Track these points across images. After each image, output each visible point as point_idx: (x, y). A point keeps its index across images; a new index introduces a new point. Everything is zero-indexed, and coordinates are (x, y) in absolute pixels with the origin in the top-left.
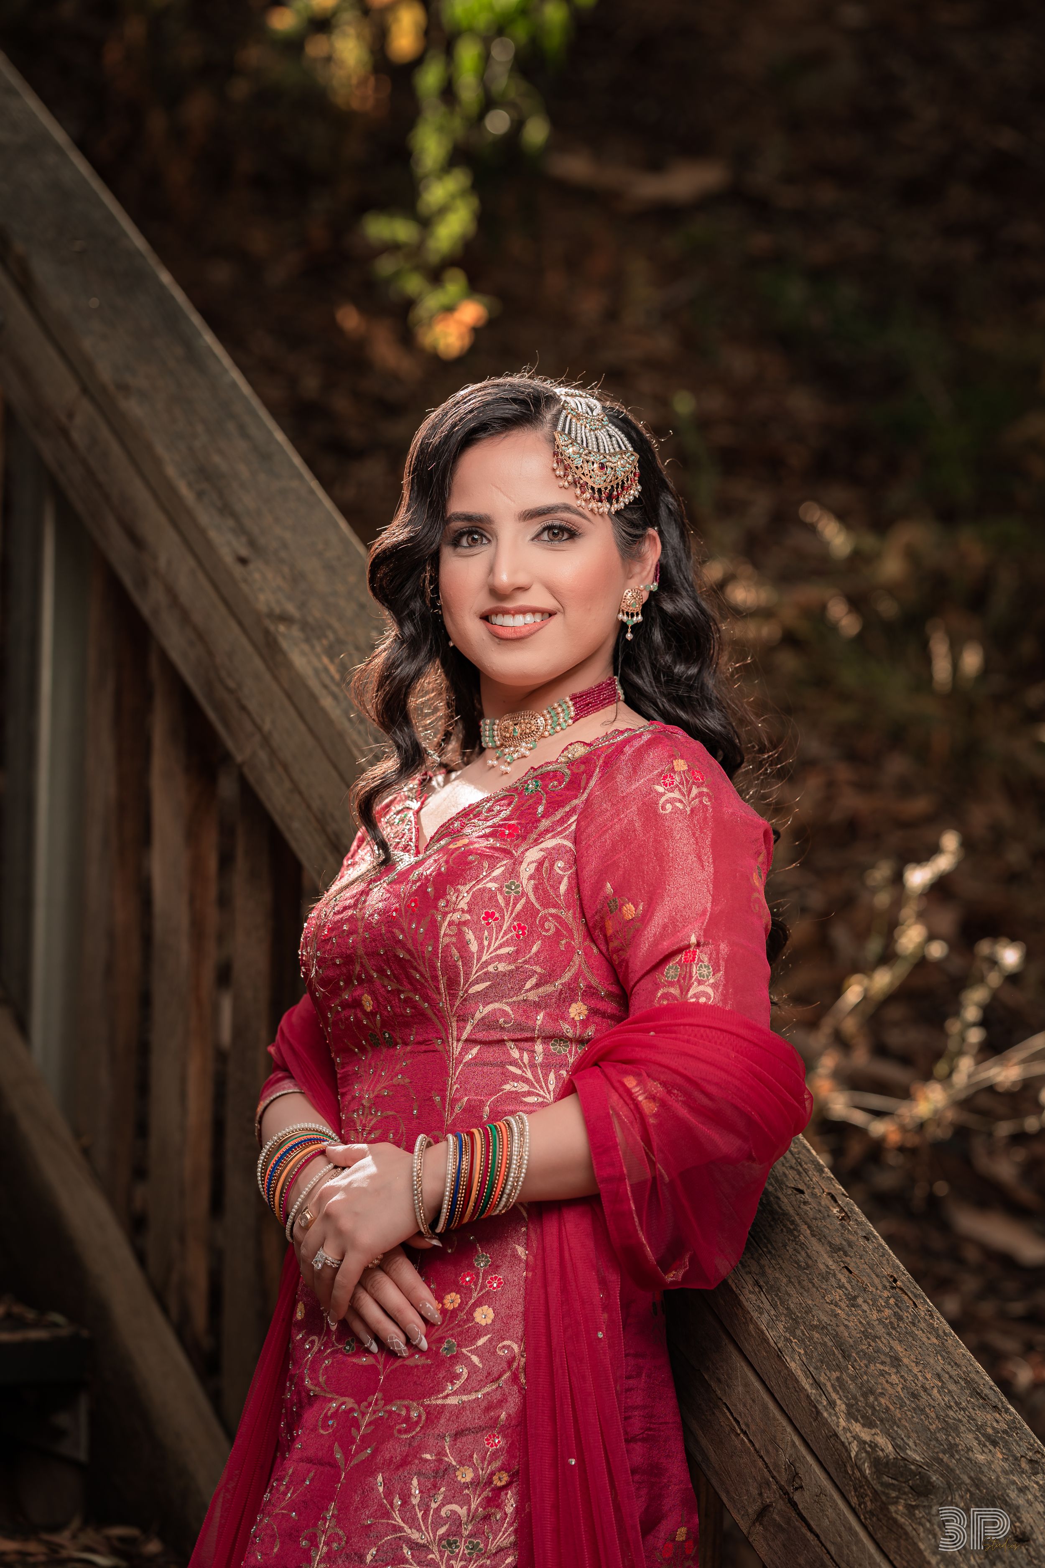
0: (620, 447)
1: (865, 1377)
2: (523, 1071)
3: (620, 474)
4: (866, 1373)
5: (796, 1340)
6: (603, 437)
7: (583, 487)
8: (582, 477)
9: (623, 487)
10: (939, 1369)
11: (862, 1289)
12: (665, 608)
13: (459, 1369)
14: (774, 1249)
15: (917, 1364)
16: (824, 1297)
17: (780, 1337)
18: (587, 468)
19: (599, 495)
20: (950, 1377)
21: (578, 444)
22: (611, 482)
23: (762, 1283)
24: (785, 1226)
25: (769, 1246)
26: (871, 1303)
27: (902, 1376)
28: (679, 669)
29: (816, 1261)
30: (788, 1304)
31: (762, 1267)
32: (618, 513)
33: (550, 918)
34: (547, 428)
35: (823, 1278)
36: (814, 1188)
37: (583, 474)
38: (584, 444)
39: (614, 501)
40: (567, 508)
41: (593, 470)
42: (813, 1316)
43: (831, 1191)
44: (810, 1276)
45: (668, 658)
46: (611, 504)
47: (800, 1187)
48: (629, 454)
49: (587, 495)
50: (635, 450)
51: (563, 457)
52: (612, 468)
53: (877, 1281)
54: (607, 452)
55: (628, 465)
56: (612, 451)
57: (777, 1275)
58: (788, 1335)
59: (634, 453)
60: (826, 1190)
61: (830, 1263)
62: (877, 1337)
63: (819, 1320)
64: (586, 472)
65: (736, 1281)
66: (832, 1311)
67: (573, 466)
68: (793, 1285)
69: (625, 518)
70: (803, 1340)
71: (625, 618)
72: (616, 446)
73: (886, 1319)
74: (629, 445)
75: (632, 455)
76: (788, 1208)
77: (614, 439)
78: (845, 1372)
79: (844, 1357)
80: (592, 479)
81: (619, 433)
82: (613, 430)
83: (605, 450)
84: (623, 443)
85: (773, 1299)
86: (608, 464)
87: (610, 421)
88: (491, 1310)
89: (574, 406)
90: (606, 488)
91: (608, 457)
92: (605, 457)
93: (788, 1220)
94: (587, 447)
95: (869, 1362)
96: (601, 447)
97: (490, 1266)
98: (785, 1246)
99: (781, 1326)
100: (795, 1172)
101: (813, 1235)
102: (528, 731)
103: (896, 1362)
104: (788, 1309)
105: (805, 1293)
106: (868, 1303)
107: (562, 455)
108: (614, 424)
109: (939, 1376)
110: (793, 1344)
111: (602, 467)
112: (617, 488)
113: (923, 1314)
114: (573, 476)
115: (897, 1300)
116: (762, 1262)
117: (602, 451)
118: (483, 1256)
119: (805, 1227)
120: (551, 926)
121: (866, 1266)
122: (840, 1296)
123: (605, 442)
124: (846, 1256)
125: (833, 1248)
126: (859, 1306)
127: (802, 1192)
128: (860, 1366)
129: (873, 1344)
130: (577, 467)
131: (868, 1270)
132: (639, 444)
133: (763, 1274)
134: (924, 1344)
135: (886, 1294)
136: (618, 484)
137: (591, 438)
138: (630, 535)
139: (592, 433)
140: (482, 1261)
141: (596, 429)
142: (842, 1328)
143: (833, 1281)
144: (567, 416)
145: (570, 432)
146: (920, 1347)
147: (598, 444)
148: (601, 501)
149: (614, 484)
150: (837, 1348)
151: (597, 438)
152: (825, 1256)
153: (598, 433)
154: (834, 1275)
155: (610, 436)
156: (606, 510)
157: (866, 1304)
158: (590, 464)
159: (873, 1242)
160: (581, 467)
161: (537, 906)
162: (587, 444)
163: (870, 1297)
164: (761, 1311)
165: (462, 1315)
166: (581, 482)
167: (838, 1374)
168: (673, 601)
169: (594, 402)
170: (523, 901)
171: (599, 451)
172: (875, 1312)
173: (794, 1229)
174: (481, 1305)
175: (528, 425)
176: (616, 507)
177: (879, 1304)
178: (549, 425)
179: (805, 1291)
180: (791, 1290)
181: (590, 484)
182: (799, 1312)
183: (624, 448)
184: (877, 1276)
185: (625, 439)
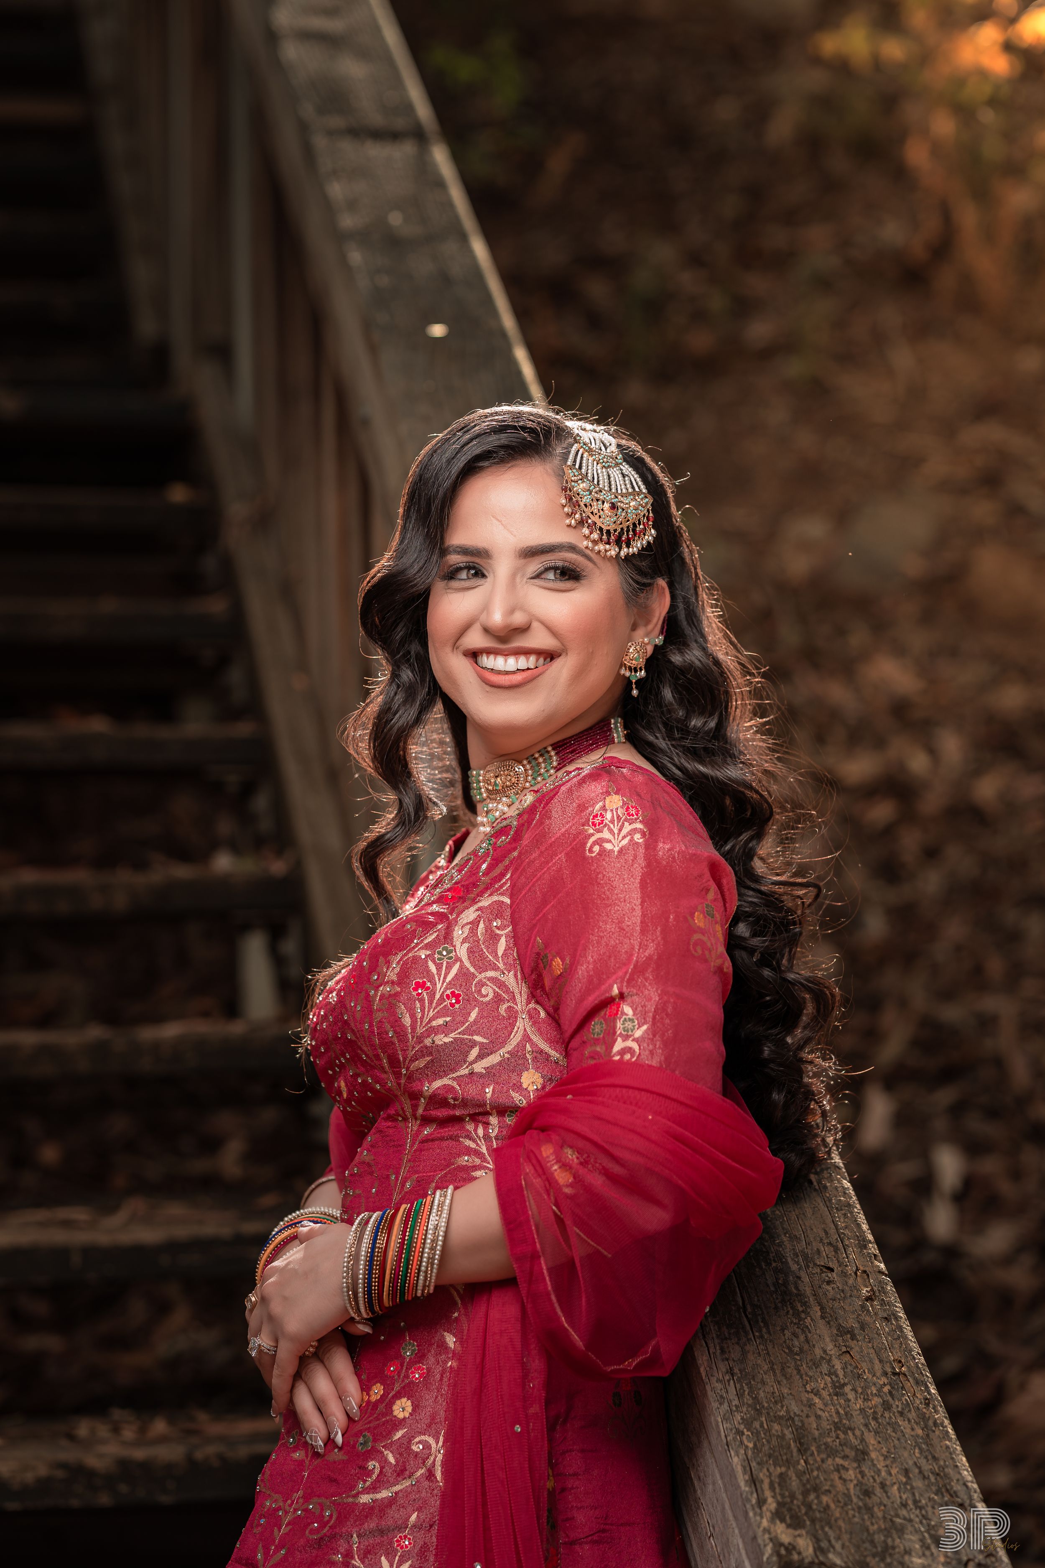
0: (633, 487)
1: (815, 1473)
2: (478, 1145)
3: (632, 517)
4: (818, 1469)
5: (749, 1433)
6: (616, 476)
7: (592, 527)
8: (591, 516)
9: (634, 531)
10: (911, 1463)
11: (856, 1376)
12: (673, 660)
13: (371, 1465)
14: (769, 1333)
15: (886, 1458)
16: (805, 1386)
17: (731, 1430)
18: (596, 506)
19: (606, 536)
20: (921, 1472)
21: (588, 480)
22: (621, 524)
23: (736, 1370)
24: (793, 1308)
25: (764, 1330)
26: (860, 1390)
27: (862, 1473)
28: (696, 722)
29: (814, 1346)
30: (758, 1393)
31: (744, 1353)
32: (628, 558)
33: (488, 982)
34: (557, 461)
35: (814, 1364)
36: (846, 1266)
37: (592, 513)
38: (594, 482)
39: (624, 546)
40: (572, 548)
41: (602, 510)
42: (782, 1407)
43: (867, 1269)
44: (799, 1363)
45: (681, 713)
46: (620, 548)
47: (831, 1265)
48: (643, 496)
49: (595, 536)
50: (649, 492)
51: (572, 494)
52: (623, 510)
53: (878, 1366)
54: (619, 491)
55: (640, 508)
56: (624, 491)
57: (759, 1362)
58: (742, 1427)
59: (648, 496)
60: (862, 1268)
61: (830, 1347)
62: (850, 1429)
63: (788, 1411)
64: (596, 511)
65: (708, 1369)
66: (809, 1400)
67: (582, 504)
68: (774, 1372)
69: (633, 565)
70: (758, 1433)
71: (628, 674)
72: (628, 486)
73: (871, 1409)
74: (642, 487)
75: (646, 497)
76: (807, 1288)
77: (627, 478)
78: (794, 1467)
79: (799, 1450)
80: (601, 520)
81: (633, 473)
82: (626, 469)
83: (617, 489)
84: (637, 484)
85: (742, 1387)
86: (619, 504)
87: (625, 460)
88: (409, 1403)
89: (588, 441)
90: (615, 531)
91: (619, 497)
92: (617, 497)
93: (800, 1301)
94: (598, 484)
95: (829, 1456)
96: (613, 486)
97: (416, 1354)
98: (783, 1330)
99: (738, 1417)
100: (832, 1249)
101: (823, 1317)
102: (508, 783)
103: (862, 1455)
104: (756, 1399)
105: (785, 1381)
106: (856, 1392)
107: (570, 491)
108: (628, 463)
109: (906, 1472)
110: (744, 1437)
111: (613, 507)
112: (628, 531)
113: (918, 1402)
114: (581, 514)
115: (892, 1388)
116: (748, 1347)
117: (613, 491)
118: (410, 1343)
119: (817, 1308)
120: (488, 992)
121: (872, 1351)
122: (826, 1384)
123: (618, 481)
124: (852, 1340)
125: (841, 1332)
126: (844, 1394)
127: (832, 1270)
128: (815, 1461)
129: (842, 1436)
130: (586, 505)
131: (873, 1356)
132: (654, 488)
133: (743, 1359)
134: (904, 1436)
135: (884, 1380)
136: (628, 527)
137: (603, 476)
138: (637, 583)
139: (604, 470)
140: (409, 1350)
141: (609, 467)
142: (812, 1419)
143: (825, 1368)
144: (578, 451)
145: (580, 467)
146: (898, 1439)
147: (610, 483)
148: (609, 543)
149: (625, 526)
150: (795, 1441)
151: (609, 476)
152: (828, 1340)
153: (611, 471)
154: (829, 1361)
155: (624, 476)
156: (613, 553)
157: (853, 1393)
158: (600, 503)
159: (892, 1324)
160: (591, 505)
161: (472, 970)
162: (598, 481)
163: (862, 1384)
164: (721, 1400)
165: (381, 1407)
166: (590, 521)
167: (783, 1469)
168: (681, 652)
169: (607, 438)
170: (457, 966)
171: (611, 490)
172: (860, 1401)
173: (803, 1311)
174: (400, 1398)
175: (537, 457)
176: (624, 551)
177: (869, 1392)
178: (559, 458)
179: (786, 1378)
180: (769, 1379)
181: (599, 524)
182: (767, 1402)
183: (637, 489)
184: (881, 1361)
185: (638, 479)
